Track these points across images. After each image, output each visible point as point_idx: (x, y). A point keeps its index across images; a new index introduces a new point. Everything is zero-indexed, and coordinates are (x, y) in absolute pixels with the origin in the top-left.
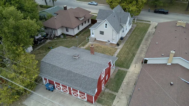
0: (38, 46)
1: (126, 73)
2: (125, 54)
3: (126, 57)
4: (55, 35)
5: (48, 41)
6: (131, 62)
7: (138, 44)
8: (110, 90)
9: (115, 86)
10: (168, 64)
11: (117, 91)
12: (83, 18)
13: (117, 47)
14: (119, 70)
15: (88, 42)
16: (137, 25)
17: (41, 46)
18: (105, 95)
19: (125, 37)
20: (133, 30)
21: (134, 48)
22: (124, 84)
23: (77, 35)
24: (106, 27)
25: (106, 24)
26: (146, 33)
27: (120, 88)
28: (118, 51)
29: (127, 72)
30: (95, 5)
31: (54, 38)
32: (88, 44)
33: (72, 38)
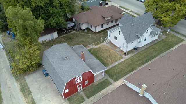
0: (64, 34)
1: (110, 85)
2: (125, 65)
3: (123, 70)
4: (81, 28)
5: (74, 32)
6: (123, 76)
7: (146, 60)
8: (85, 94)
9: (91, 92)
10: (140, 95)
11: (88, 97)
12: (110, 18)
13: (123, 56)
14: (107, 79)
15: (103, 42)
16: (166, 38)
17: (66, 35)
18: (77, 97)
19: (140, 48)
20: (156, 42)
21: (139, 62)
22: (99, 94)
23: (99, 32)
24: (120, 34)
25: (120, 32)
26: (169, 49)
27: (94, 95)
28: (122, 60)
29: (112, 84)
30: (142, 2)
31: (79, 30)
32: (101, 44)
33: (93, 35)
